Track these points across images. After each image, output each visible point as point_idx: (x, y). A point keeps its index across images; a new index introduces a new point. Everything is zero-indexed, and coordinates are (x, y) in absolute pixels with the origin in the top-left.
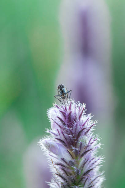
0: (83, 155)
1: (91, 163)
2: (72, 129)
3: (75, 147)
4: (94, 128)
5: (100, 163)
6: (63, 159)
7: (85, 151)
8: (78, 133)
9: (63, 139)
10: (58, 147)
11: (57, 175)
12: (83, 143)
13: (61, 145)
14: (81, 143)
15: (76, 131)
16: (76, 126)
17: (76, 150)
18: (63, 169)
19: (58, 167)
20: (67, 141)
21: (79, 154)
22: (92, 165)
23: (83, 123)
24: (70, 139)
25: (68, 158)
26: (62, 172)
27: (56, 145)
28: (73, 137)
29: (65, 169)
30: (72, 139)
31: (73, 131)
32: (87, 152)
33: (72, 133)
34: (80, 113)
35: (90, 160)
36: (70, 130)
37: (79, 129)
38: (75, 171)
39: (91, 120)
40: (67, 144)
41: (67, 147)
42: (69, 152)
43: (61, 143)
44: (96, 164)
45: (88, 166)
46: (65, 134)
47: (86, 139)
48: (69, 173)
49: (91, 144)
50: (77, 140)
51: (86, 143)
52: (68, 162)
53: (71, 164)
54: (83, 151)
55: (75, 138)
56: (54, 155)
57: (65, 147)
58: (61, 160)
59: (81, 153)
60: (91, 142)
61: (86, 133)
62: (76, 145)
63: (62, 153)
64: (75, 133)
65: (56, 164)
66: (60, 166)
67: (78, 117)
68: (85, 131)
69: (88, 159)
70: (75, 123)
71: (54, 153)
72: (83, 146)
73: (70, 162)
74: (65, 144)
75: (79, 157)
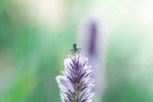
0: (82, 90)
1: (87, 96)
2: (78, 72)
3: (78, 84)
4: (91, 74)
5: (92, 97)
6: (69, 90)
7: (84, 88)
8: (81, 75)
9: (71, 78)
10: (67, 82)
11: (65, 100)
12: (83, 82)
13: (69, 81)
14: (82, 82)
15: (80, 74)
16: (81, 71)
17: (78, 86)
18: (68, 97)
19: (66, 95)
20: (73, 79)
21: (80, 89)
22: (87, 97)
23: (85, 70)
24: (76, 78)
25: (73, 90)
26: (67, 99)
27: (67, 81)
28: (78, 77)
29: (70, 97)
30: (77, 78)
31: (78, 74)
32: (85, 88)
33: (77, 75)
34: (84, 63)
35: (86, 93)
36: (76, 72)
37: (82, 73)
38: (76, 99)
39: (90, 69)
40: (73, 81)
41: (73, 84)
42: (74, 87)
43: (69, 80)
44: (90, 97)
45: (85, 98)
46: (73, 75)
47: (85, 80)
48: (72, 100)
49: (88, 83)
50: (80, 79)
51: (85, 82)
52: (72, 92)
53: (74, 94)
54: (83, 87)
55: (79, 78)
56: (64, 87)
57: (71, 83)
58: (68, 91)
59: (81, 89)
60: (88, 82)
61: (86, 76)
62: (79, 82)
63: (70, 86)
64: (79, 75)
65: (65, 93)
66: (67, 95)
67: (82, 65)
68: (86, 75)
69: (85, 93)
70: (80, 69)
71: (65, 86)
72: (83, 84)
73: (74, 92)
74: (72, 81)
75: (80, 91)
